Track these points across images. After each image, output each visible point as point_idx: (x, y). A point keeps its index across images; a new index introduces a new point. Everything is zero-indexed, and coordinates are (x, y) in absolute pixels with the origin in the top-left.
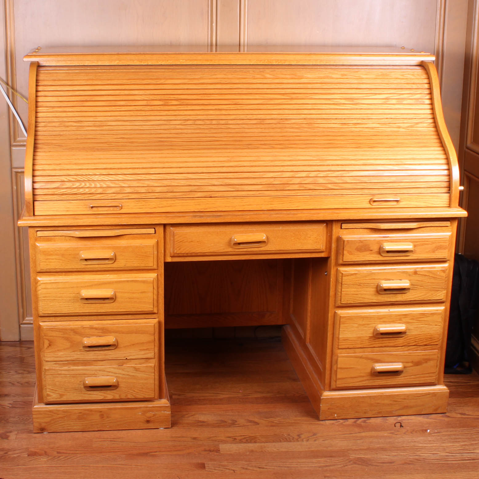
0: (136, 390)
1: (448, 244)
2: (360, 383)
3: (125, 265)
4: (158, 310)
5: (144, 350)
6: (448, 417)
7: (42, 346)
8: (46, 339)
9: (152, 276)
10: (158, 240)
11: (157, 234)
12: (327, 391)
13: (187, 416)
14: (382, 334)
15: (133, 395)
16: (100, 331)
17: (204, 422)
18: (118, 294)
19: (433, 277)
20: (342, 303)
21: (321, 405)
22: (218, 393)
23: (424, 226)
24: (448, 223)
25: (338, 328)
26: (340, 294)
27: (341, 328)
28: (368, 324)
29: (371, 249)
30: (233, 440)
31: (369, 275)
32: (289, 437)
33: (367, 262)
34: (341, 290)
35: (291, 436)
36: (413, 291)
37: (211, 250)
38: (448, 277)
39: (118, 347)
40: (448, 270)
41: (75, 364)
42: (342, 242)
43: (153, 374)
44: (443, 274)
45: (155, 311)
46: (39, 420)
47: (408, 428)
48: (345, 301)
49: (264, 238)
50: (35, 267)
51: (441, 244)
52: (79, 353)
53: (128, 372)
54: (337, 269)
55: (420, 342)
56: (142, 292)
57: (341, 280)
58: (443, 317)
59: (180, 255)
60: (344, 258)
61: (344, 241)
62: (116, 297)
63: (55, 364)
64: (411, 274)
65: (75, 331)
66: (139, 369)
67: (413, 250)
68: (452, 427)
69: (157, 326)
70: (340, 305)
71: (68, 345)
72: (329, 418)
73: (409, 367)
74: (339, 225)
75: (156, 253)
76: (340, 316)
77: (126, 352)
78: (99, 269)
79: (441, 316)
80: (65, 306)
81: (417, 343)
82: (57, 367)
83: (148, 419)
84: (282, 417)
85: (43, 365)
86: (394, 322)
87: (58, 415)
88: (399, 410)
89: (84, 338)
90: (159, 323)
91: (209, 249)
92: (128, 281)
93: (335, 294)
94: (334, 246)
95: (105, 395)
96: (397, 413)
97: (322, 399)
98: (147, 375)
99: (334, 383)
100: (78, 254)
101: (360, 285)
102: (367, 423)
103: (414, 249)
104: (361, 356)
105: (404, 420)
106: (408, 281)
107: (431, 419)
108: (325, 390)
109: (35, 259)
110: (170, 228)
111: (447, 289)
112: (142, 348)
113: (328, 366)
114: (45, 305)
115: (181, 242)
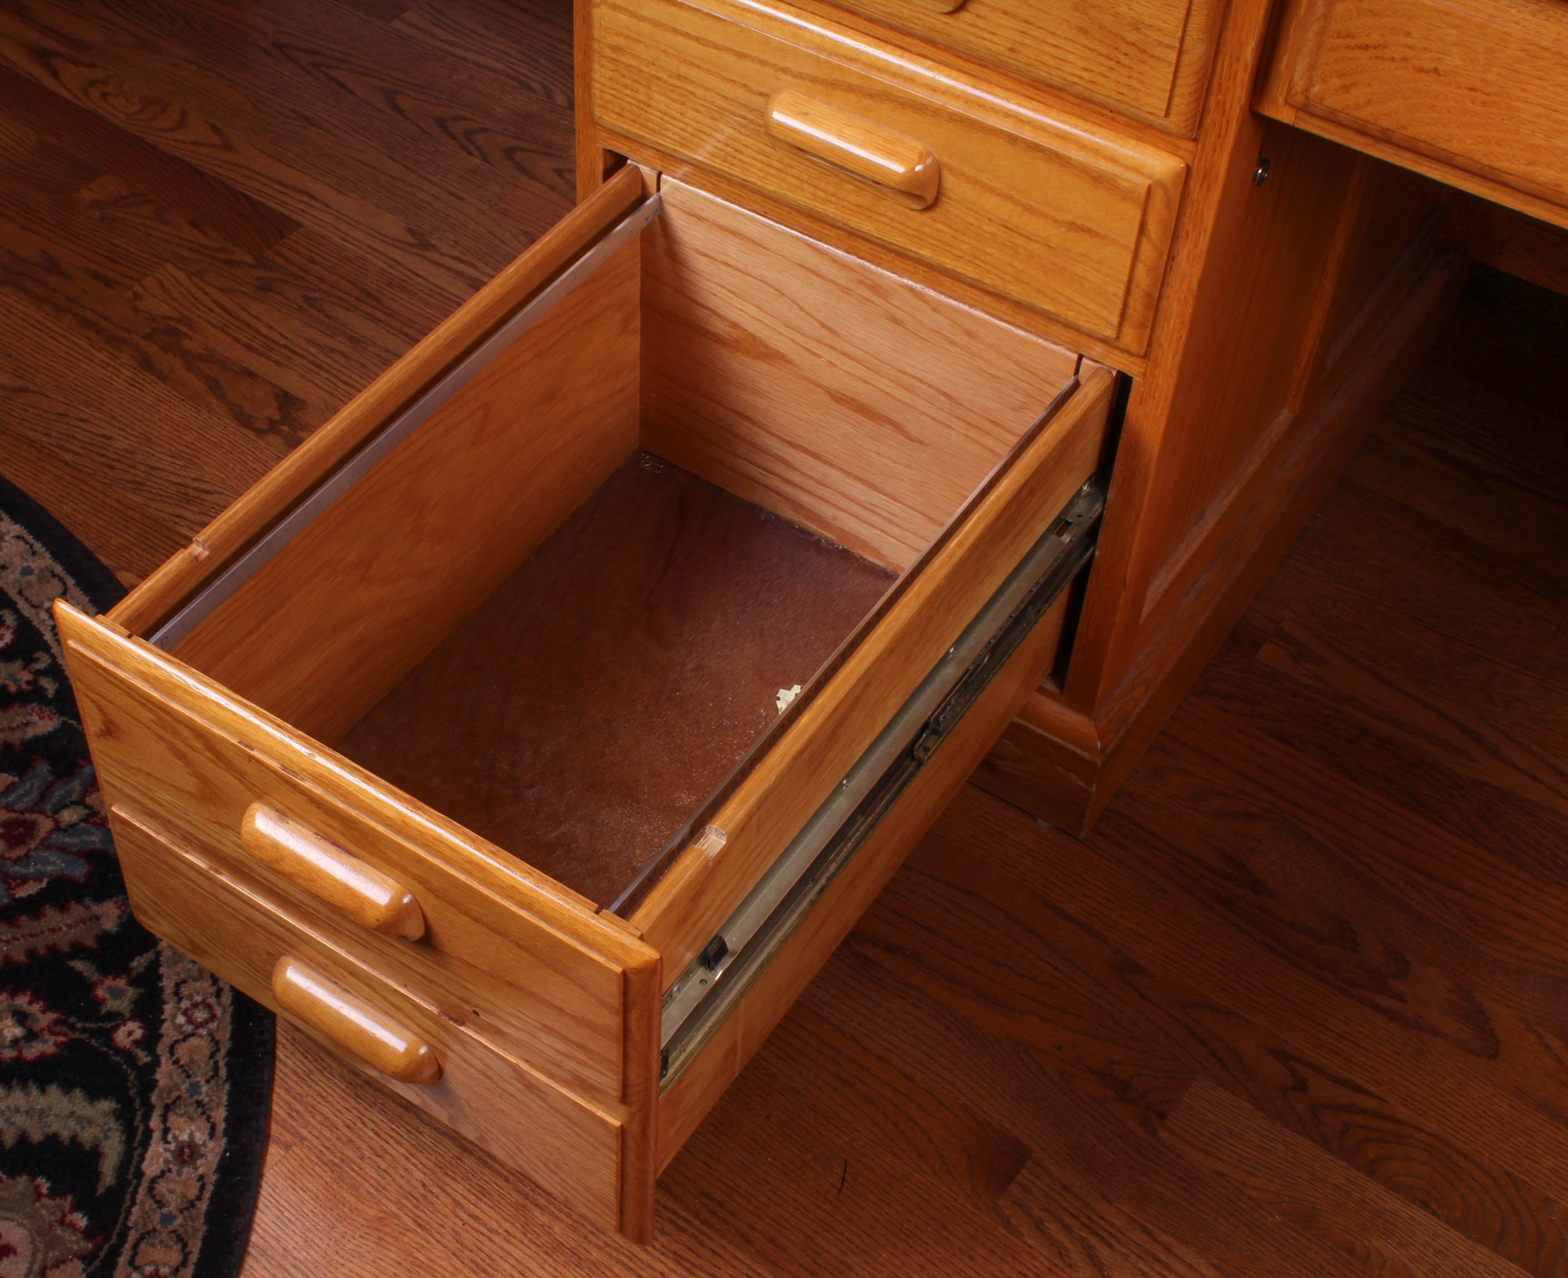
4: (1147, 345)
9: (1154, 166)
18: (950, 181)
45: (1132, 340)
56: (1073, 226)
62: (938, 193)
92: (1013, 139)
114: (616, 86)
115: (1366, 47)
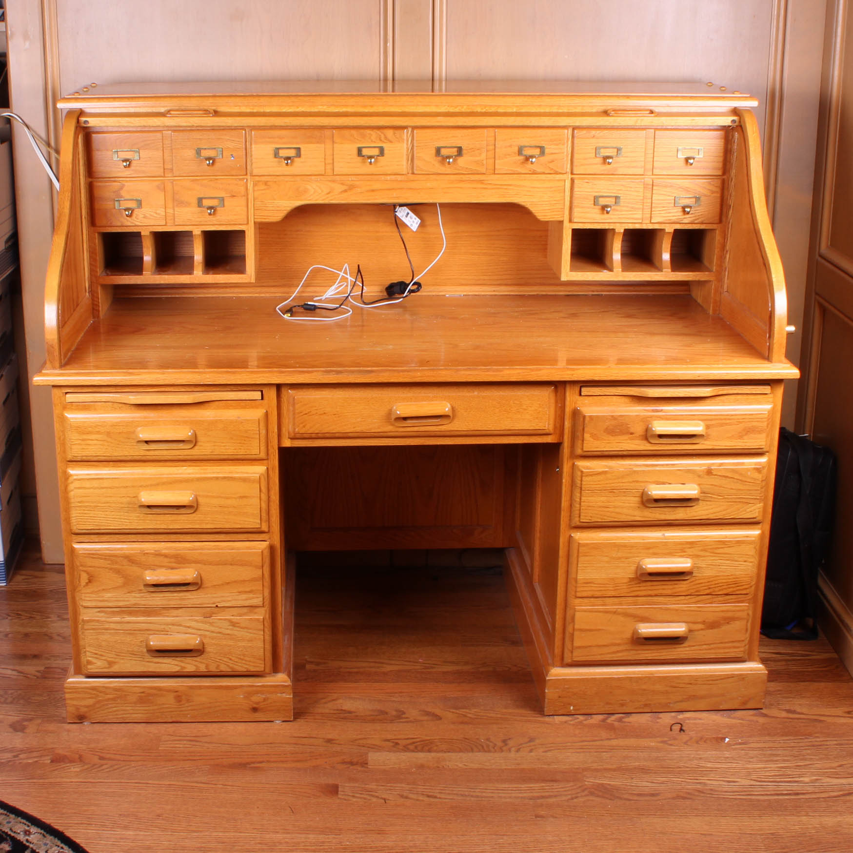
0: (233, 658)
1: (765, 424)
2: (613, 655)
3: (212, 452)
4: (269, 527)
5: (246, 592)
6: (765, 715)
7: (78, 582)
8: (83, 571)
9: (257, 470)
10: (267, 411)
11: (265, 401)
12: (557, 666)
13: (324, 701)
14: (651, 574)
15: (228, 666)
16: (173, 560)
17: (350, 712)
18: (200, 500)
19: (741, 480)
20: (582, 521)
21: (546, 691)
22: (383, 663)
23: (725, 392)
24: (767, 389)
25: (576, 562)
26: (578, 506)
27: (579, 563)
28: (627, 558)
29: (632, 430)
30: (394, 746)
31: (628, 475)
32: (488, 742)
33: (625, 453)
34: (580, 499)
35: (491, 742)
36: (705, 503)
37: (358, 429)
38: (766, 480)
39: (203, 586)
40: (766, 468)
41: (131, 613)
42: (582, 419)
43: (262, 633)
44: (757, 475)
45: (265, 528)
46: (75, 703)
47: (692, 734)
48: (587, 518)
49: (447, 409)
50: (64, 452)
51: (755, 424)
52: (137, 595)
53: (220, 628)
54: (574, 464)
55: (717, 589)
56: (242, 497)
57: (579, 482)
58: (758, 547)
59: (305, 436)
60: (585, 445)
61: (584, 417)
62: (197, 505)
63: (99, 612)
64: (701, 473)
65: (130, 559)
66: (238, 623)
67: (704, 434)
68: (769, 735)
69: (267, 553)
70: (578, 524)
71: (120, 581)
72: (561, 712)
73: (698, 630)
74: (577, 389)
75: (263, 432)
76: (579, 543)
77: (215, 595)
78: (170, 458)
79: (753, 546)
80: (114, 517)
81: (711, 590)
82: (102, 617)
83: (255, 706)
84: (482, 708)
85: (80, 614)
86: (671, 554)
87: (107, 694)
88: (681, 701)
89: (146, 570)
90: (272, 548)
91: (354, 428)
92: (217, 478)
93: (571, 505)
94: (567, 424)
95: (183, 664)
96: (678, 708)
97: (549, 680)
98: (250, 633)
99: (570, 654)
100: (134, 432)
101: (612, 491)
102: (625, 722)
103: (706, 433)
104: (615, 610)
105: (689, 719)
106: (696, 486)
107: (734, 718)
108: (554, 666)
109: (64, 439)
110: (288, 392)
111: (764, 500)
112: (240, 590)
113: (559, 625)
114: (82, 515)
115: (306, 414)
